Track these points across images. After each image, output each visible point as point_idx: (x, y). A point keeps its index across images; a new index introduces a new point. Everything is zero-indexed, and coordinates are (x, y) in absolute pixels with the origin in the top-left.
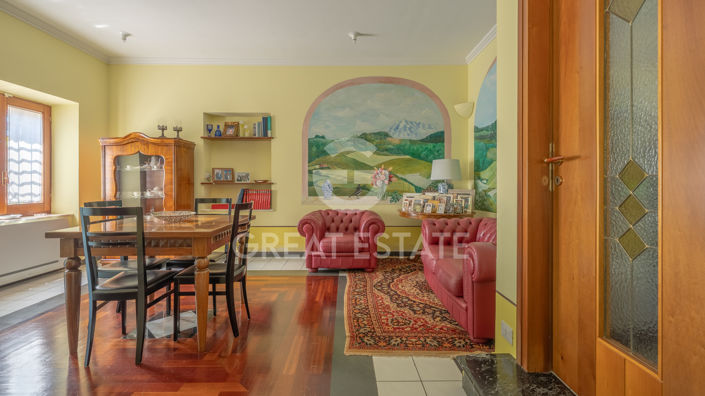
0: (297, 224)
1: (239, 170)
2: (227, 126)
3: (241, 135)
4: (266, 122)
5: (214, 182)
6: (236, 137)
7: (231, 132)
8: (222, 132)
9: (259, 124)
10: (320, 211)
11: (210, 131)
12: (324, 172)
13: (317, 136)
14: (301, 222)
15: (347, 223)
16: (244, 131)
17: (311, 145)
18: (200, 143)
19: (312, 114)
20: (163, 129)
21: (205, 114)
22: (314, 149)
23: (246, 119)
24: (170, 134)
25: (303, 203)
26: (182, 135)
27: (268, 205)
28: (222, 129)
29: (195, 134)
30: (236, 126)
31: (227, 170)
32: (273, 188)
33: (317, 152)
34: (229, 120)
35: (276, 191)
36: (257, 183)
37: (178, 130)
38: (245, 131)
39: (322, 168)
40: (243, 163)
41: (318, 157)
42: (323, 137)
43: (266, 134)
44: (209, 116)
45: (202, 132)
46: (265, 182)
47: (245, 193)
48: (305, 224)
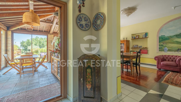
0: (154, 58)
2: (136, 36)
3: (140, 38)
4: (146, 34)
5: (134, 48)
6: (139, 38)
7: (137, 37)
8: (135, 38)
9: (144, 35)
10: (163, 55)
11: (133, 38)
12: (164, 45)
13: (162, 36)
14: (155, 57)
16: (140, 37)
17: (160, 38)
18: (131, 40)
19: (160, 30)
20: (124, 38)
21: (132, 34)
22: (161, 39)
23: (141, 34)
24: (125, 39)
25: (157, 53)
26: (127, 39)
27: (146, 53)
28: (135, 37)
29: (130, 39)
30: (139, 36)
31: (136, 45)
32: (148, 49)
33: (162, 40)
35: (149, 50)
36: (144, 48)
37: (127, 38)
38: (141, 37)
39: (164, 44)
40: (140, 44)
41: (162, 41)
42: (164, 36)
43: (146, 37)
44: (132, 35)
45: (131, 38)
46: (146, 48)
47: (141, 50)
48: (156, 58)
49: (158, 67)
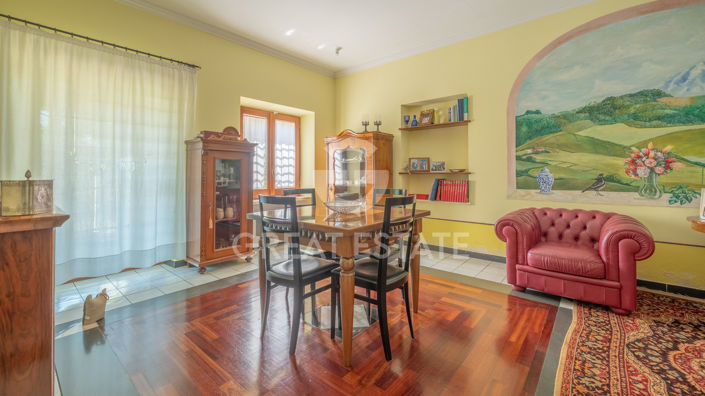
1: (435, 160)
2: (423, 115)
3: (436, 122)
4: (462, 104)
5: (412, 172)
6: (432, 125)
7: (426, 120)
8: (418, 123)
9: (454, 107)
10: (532, 210)
11: (407, 122)
12: (538, 158)
13: (528, 112)
15: (579, 231)
16: (439, 117)
17: (519, 125)
18: (398, 135)
19: (522, 83)
20: (366, 124)
21: (403, 106)
22: (524, 129)
23: (441, 105)
24: (372, 128)
25: (509, 197)
26: (383, 129)
27: (464, 197)
28: (418, 119)
29: (393, 126)
30: (432, 114)
31: (423, 159)
32: (471, 178)
33: (530, 130)
34: (425, 109)
35: (474, 182)
36: (452, 173)
37: (378, 124)
38: (440, 119)
39: (537, 153)
40: (437, 151)
41: (530, 138)
42: (538, 112)
43: (461, 117)
44: (407, 108)
45: (399, 123)
46: (462, 171)
47: (439, 183)
48: (504, 225)
49: (512, 279)
